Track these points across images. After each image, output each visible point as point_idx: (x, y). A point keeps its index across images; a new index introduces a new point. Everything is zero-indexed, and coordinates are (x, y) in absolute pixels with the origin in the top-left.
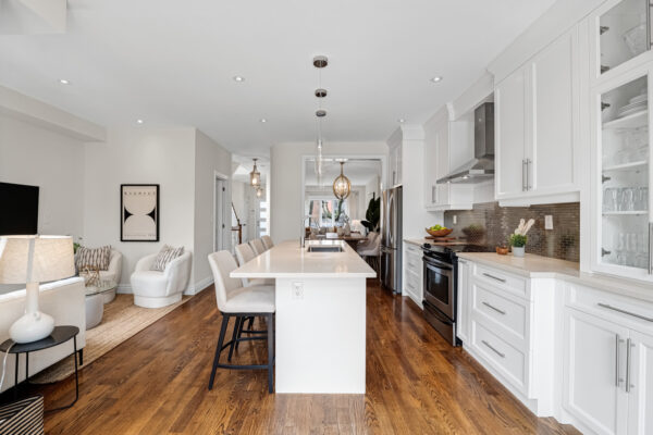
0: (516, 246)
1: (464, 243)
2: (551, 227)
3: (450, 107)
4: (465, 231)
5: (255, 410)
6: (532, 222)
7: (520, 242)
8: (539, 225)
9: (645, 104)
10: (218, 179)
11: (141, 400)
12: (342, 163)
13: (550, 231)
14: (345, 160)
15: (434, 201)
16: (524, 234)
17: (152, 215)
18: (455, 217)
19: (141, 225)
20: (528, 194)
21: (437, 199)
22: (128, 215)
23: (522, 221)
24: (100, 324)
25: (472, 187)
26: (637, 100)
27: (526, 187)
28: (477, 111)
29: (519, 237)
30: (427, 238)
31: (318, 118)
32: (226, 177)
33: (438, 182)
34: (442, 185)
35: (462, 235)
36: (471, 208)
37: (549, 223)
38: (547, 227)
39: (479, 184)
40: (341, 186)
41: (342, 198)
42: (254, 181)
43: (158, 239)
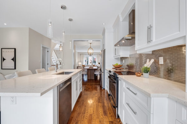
0: (145, 72)
1: (127, 70)
2: (162, 63)
3: (120, 16)
7: (146, 71)
8: (156, 62)
10: (44, 48)
12: (90, 44)
13: (161, 65)
16: (149, 67)
17: (13, 59)
18: (124, 60)
21: (116, 53)
22: (4, 59)
23: (148, 60)
27: (149, 41)
28: (130, 15)
29: (146, 68)
30: (113, 68)
31: (69, 22)
33: (114, 45)
35: (127, 67)
36: (129, 56)
37: (161, 61)
38: (160, 63)
39: (131, 47)
40: (90, 51)
41: (91, 55)
42: (61, 49)
43: (15, 68)
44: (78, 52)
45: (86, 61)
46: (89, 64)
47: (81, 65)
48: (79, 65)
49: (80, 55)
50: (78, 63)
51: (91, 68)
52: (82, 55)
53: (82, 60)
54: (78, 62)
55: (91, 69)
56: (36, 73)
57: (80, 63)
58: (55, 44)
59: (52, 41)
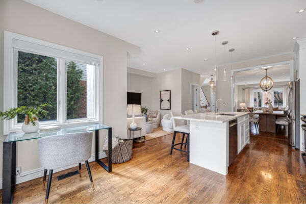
5: (180, 164)
10: (193, 86)
11: (154, 151)
12: (266, 69)
17: (169, 101)
19: (166, 104)
22: (162, 101)
24: (152, 132)
32: (197, 85)
40: (266, 82)
41: (266, 89)
42: (212, 85)
43: (170, 109)
44: (239, 86)
45: (255, 100)
46: (263, 105)
47: (244, 107)
48: (241, 107)
49: (244, 89)
50: (239, 105)
51: (268, 113)
52: (246, 90)
53: (246, 99)
54: (239, 102)
55: (267, 115)
56: (185, 114)
57: (242, 105)
58: (204, 79)
59: (201, 76)
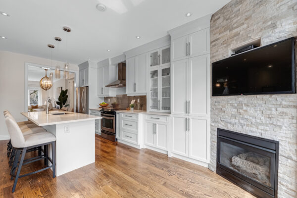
3: (110, 60)
4: (112, 104)
6: (135, 101)
7: (132, 107)
9: (157, 75)
12: (46, 70)
13: (138, 103)
14: (49, 69)
15: (102, 93)
16: (133, 104)
18: (109, 100)
20: (135, 92)
23: (132, 100)
25: (116, 89)
26: (156, 74)
27: (135, 91)
28: (119, 64)
33: (106, 86)
34: (107, 88)
35: (111, 106)
36: (115, 96)
37: (138, 101)
39: (118, 89)
